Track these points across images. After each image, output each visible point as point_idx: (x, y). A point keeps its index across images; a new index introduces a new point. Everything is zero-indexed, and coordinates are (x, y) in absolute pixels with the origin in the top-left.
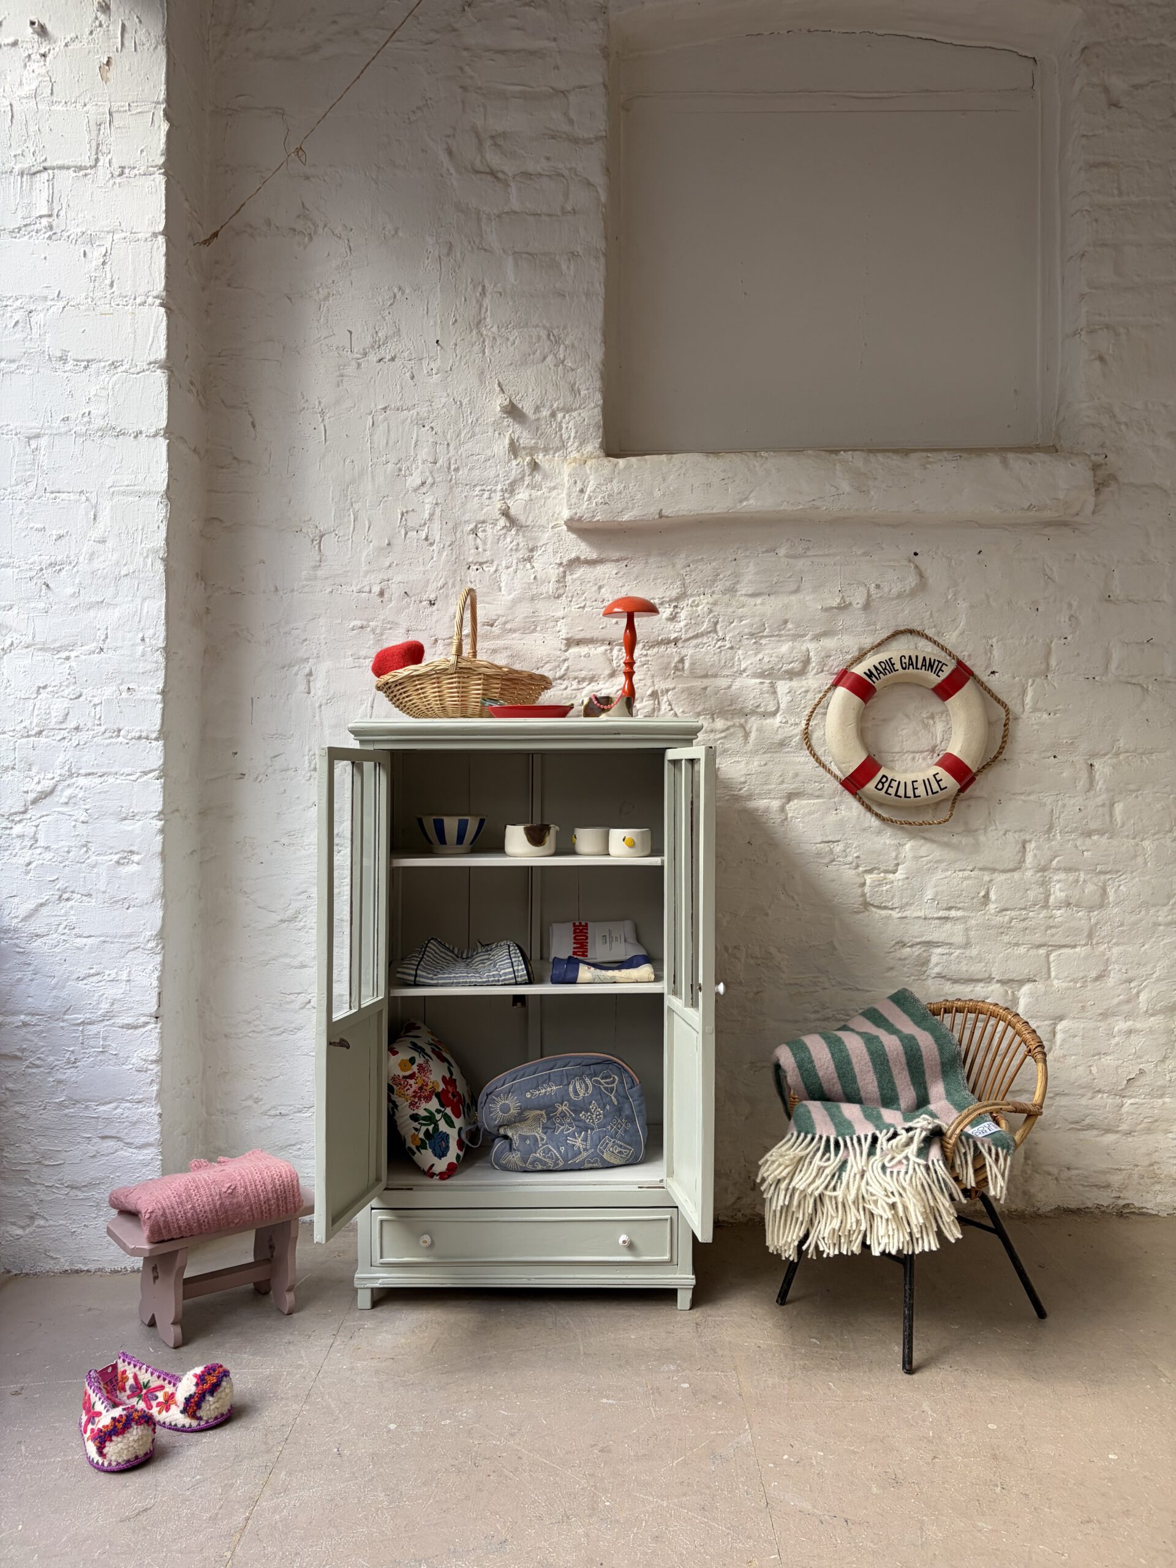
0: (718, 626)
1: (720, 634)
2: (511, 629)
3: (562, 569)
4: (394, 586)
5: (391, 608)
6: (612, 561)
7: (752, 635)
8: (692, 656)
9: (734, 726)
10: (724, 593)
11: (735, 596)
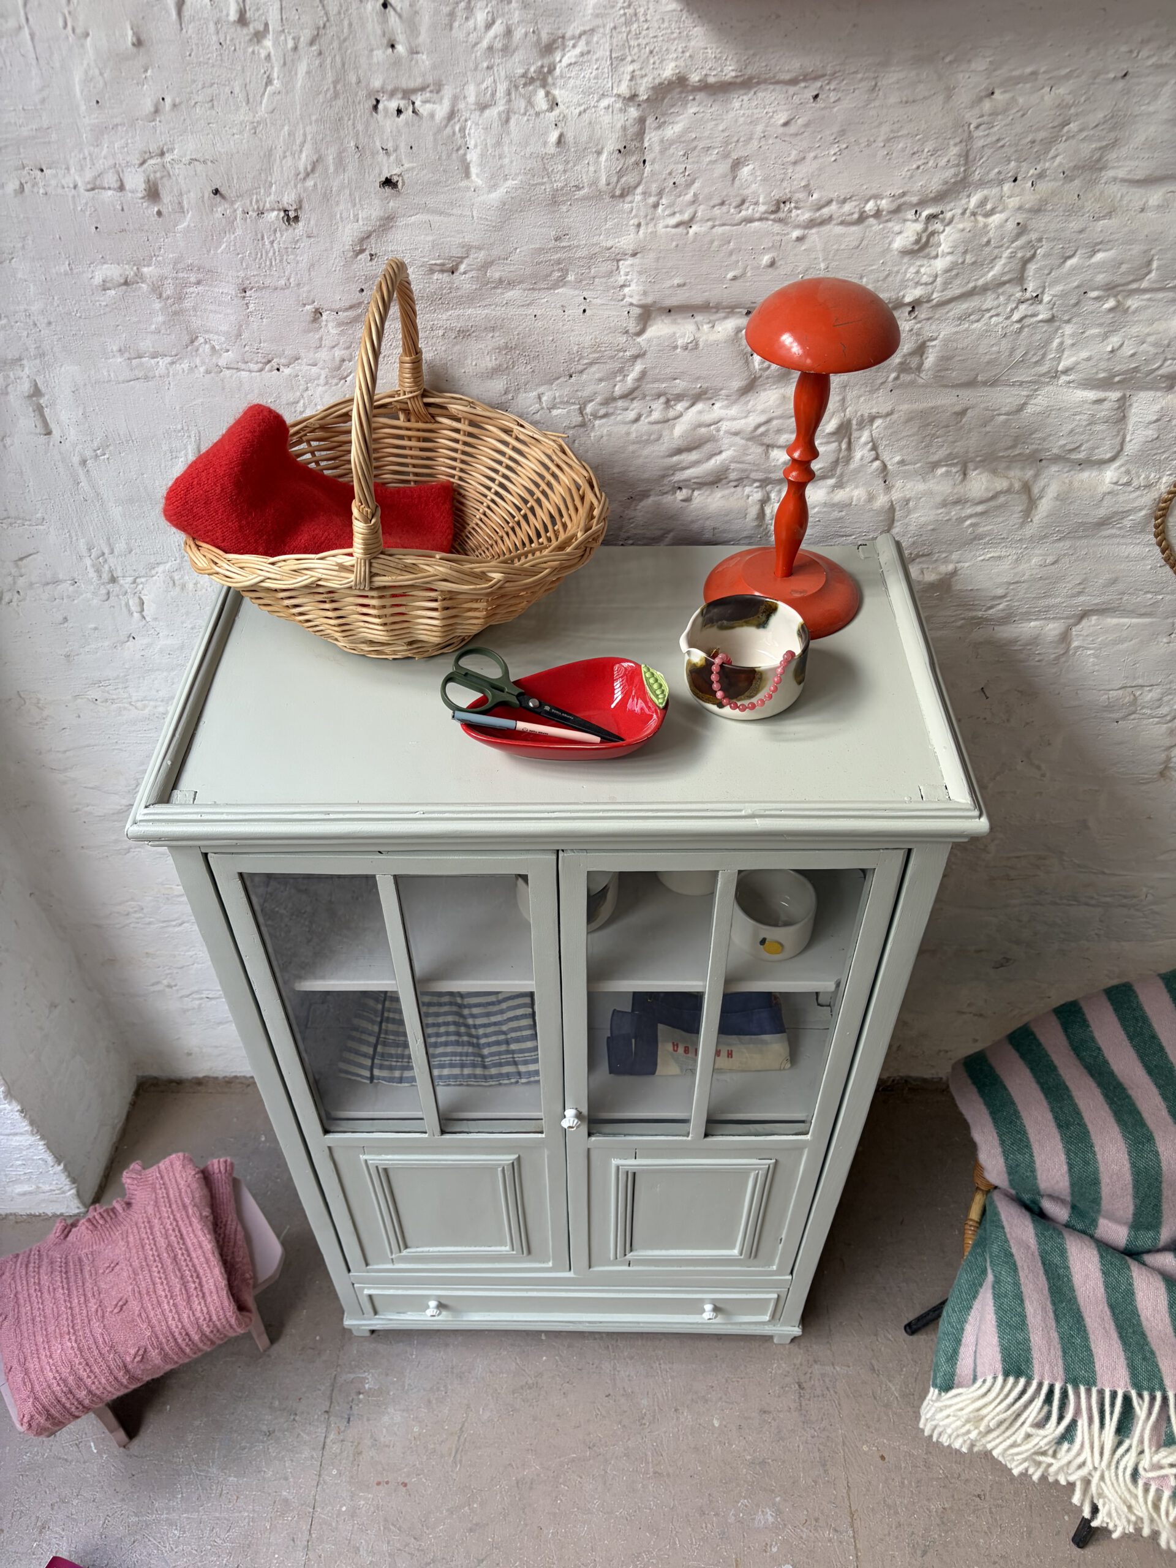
0: (1032, 267)
1: (1031, 286)
2: (501, 281)
3: (633, 112)
4: (179, 171)
5: (188, 229)
6: (778, 82)
7: (1110, 289)
8: (947, 341)
9: (1008, 491)
10: (1067, 177)
11: (1095, 182)
